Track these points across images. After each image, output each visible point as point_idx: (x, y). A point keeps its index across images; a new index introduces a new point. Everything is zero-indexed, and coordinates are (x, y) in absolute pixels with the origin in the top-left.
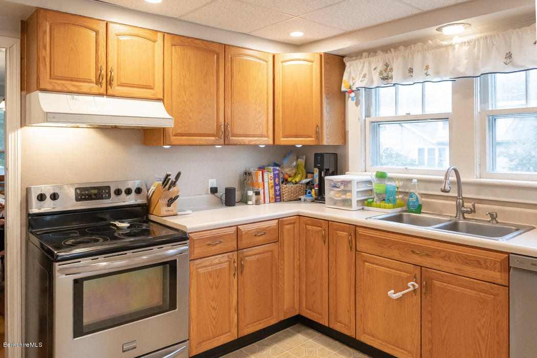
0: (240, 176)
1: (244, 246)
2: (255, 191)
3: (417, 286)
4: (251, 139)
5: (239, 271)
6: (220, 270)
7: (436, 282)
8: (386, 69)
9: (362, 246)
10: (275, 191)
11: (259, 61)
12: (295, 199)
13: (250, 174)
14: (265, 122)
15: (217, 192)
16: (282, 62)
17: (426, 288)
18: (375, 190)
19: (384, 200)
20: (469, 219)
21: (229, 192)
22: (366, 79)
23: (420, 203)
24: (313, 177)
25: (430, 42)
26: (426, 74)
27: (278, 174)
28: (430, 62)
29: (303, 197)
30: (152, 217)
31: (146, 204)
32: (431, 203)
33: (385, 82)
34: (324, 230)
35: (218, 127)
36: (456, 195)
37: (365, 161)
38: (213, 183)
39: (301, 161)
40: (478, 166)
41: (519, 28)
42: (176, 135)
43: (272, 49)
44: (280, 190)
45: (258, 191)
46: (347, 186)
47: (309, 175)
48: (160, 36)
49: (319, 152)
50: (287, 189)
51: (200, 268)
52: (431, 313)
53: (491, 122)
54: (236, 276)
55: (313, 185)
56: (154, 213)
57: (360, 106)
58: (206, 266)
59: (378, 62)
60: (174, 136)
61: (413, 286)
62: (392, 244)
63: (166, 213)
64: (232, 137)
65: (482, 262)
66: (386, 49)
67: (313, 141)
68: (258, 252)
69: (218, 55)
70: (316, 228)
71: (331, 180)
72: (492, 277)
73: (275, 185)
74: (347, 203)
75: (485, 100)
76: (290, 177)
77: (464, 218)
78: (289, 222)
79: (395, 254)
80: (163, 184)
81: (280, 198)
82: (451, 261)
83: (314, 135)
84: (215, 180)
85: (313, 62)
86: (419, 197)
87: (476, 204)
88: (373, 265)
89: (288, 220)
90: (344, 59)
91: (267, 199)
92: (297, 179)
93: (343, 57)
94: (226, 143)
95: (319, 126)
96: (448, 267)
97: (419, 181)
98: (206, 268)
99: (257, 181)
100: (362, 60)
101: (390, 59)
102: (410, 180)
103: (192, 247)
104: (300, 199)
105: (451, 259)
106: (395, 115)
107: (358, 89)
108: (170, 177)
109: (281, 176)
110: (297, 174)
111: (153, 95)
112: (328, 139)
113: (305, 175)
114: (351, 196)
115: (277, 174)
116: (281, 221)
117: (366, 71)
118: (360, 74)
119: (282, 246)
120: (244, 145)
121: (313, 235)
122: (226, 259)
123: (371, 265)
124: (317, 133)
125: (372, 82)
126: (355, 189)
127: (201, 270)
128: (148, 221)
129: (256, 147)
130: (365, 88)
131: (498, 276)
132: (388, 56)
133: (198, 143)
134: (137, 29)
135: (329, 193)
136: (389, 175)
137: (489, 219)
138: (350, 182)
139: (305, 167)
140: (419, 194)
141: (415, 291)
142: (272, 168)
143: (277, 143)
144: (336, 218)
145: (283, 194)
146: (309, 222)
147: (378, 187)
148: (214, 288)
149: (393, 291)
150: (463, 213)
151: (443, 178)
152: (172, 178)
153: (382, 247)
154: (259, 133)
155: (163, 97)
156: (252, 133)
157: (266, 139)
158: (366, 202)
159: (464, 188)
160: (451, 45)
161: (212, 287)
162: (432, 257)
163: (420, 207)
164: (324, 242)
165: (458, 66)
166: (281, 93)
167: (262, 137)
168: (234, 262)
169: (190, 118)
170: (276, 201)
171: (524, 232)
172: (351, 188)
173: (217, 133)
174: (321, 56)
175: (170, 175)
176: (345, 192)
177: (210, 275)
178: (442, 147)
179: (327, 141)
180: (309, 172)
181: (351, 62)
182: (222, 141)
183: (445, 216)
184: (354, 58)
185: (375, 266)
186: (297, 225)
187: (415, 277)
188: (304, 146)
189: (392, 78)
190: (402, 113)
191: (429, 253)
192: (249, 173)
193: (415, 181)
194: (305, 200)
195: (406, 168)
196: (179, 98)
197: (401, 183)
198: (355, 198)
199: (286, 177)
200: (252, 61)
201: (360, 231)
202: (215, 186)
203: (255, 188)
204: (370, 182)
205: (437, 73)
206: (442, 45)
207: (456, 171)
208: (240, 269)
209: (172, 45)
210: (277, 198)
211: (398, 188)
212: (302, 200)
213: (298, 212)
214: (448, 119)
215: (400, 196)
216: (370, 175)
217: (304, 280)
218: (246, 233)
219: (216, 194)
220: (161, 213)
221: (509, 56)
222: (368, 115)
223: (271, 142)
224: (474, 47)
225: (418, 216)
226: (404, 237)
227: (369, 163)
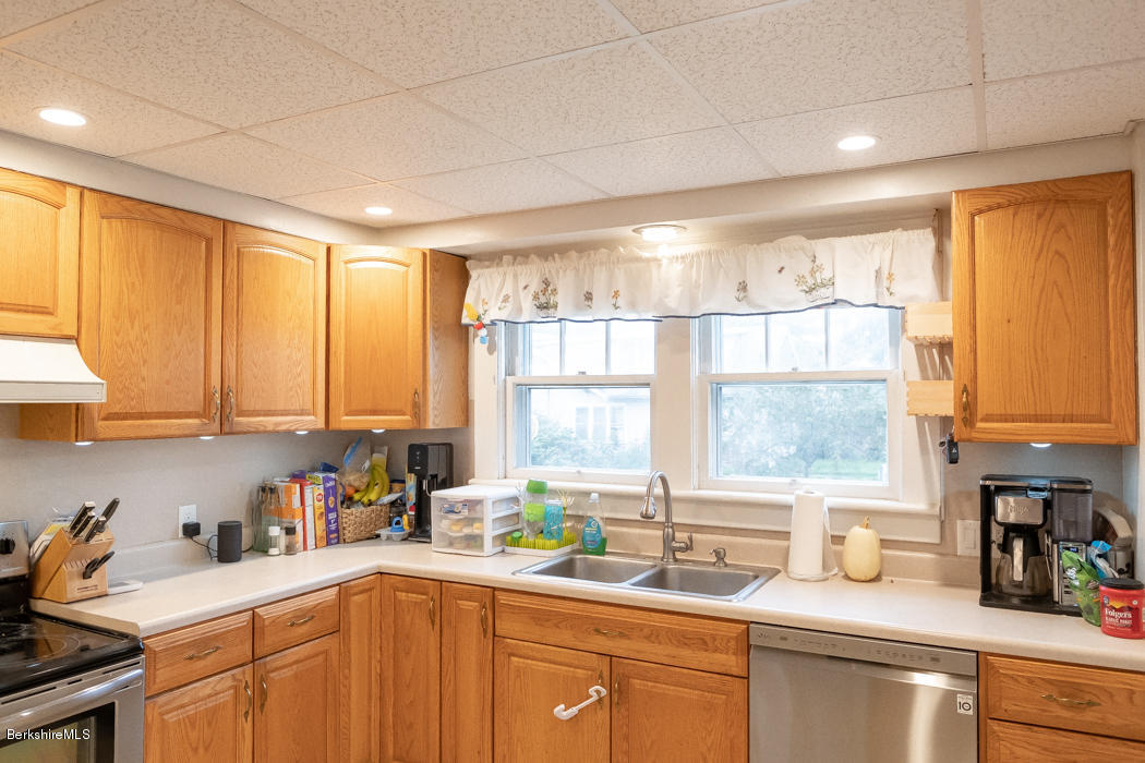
0: (251, 495)
1: (266, 650)
2: (285, 525)
3: (604, 692)
4: (280, 419)
5: (258, 704)
6: (215, 709)
7: (636, 681)
8: (546, 289)
9: (503, 627)
10: (328, 522)
11: (295, 256)
12: (368, 535)
13: (273, 490)
14: (309, 384)
15: (198, 533)
16: (346, 263)
17: (619, 692)
18: (525, 516)
19: (542, 532)
20: (683, 561)
21: (228, 533)
22: (509, 306)
23: (604, 535)
24: (403, 490)
25: (622, 250)
26: (615, 305)
27: (334, 488)
28: (621, 285)
29: (384, 532)
30: (40, 606)
31: (24, 576)
32: (622, 534)
33: (542, 313)
34: (432, 599)
35: (208, 398)
36: (663, 519)
37: (505, 458)
38: (188, 514)
39: (380, 458)
40: (696, 471)
41: (758, 244)
42: (108, 418)
43: (325, 235)
44: (336, 521)
45: (292, 526)
46: (475, 510)
47: (397, 486)
48: (72, 195)
49: (417, 441)
50: (352, 517)
51: (168, 713)
52: (626, 738)
53: (715, 392)
54: (250, 718)
55: (405, 505)
56: (46, 596)
57: (496, 353)
58: (182, 706)
59: (530, 275)
60: (105, 419)
61: (598, 692)
62: (559, 620)
63: (78, 595)
64: (238, 416)
65: (707, 639)
66: (546, 252)
67: (408, 421)
68: (295, 658)
69: (209, 242)
70: (414, 595)
71: (444, 499)
72: (724, 665)
73: (328, 510)
74: (474, 541)
75: (706, 356)
76: (357, 491)
77: (676, 560)
78: (361, 588)
79: (566, 636)
80: (73, 527)
81: (338, 538)
82: (660, 643)
83: (409, 409)
84: (194, 506)
85: (408, 266)
86: (601, 523)
87: (694, 535)
88: (526, 661)
89: (358, 585)
90: (467, 263)
91: (311, 542)
92: (373, 496)
93: (465, 258)
94: (226, 429)
95: (420, 391)
96: (656, 654)
97: (602, 495)
98: (182, 710)
99: (290, 503)
100: (501, 269)
101: (554, 274)
102: (587, 494)
103: (150, 669)
104: (378, 536)
105: (660, 638)
106: (558, 374)
107: (493, 323)
108: (92, 513)
109: (340, 491)
110: (371, 485)
111: (54, 329)
112: (436, 418)
113: (386, 488)
114: (482, 528)
115: (331, 487)
116: (344, 588)
117: (508, 289)
118: (498, 295)
119: (346, 641)
120: (265, 432)
121: (409, 611)
122: (229, 683)
123: (522, 660)
124: (415, 405)
125: (520, 310)
126: (490, 514)
127: (170, 715)
128: (31, 616)
129: (290, 434)
130: (506, 322)
131: (732, 662)
132: (550, 267)
133: (160, 432)
134: (12, 175)
135: (439, 524)
136: (551, 484)
137: (714, 560)
138: (479, 502)
139: (388, 470)
140: (602, 518)
141: (600, 700)
142: (321, 475)
143: (334, 425)
144: (456, 576)
145: (344, 529)
146: (400, 585)
147: (531, 510)
148: (201, 751)
149: (562, 706)
150: (674, 550)
151: (644, 489)
152: (97, 514)
153: (541, 625)
154: (296, 406)
155: (79, 332)
156: (281, 407)
157: (313, 417)
158: (509, 538)
159: (675, 507)
160: (656, 260)
161: (195, 750)
162: (629, 639)
163: (604, 541)
164: (433, 623)
165: (666, 297)
166: (343, 325)
167: (301, 414)
168: (246, 687)
169: (143, 379)
170: (329, 543)
171: (767, 581)
172: (482, 512)
173: (205, 410)
174: (424, 255)
175: (91, 508)
176: (470, 521)
177: (193, 725)
178: (616, 405)
179: (434, 423)
180: (396, 480)
181: (479, 271)
182: (216, 426)
183: (645, 557)
184: (487, 263)
185: (530, 661)
186: (375, 593)
187: (601, 677)
188: (387, 431)
189: (555, 307)
190: (571, 371)
191: (624, 631)
192: (271, 489)
193: (595, 496)
194: (389, 538)
195: (579, 472)
196: (118, 334)
197: (570, 500)
198: (489, 531)
199: (350, 491)
200: (285, 257)
201: (502, 598)
202: (195, 521)
203: (284, 520)
204: (515, 500)
205: (633, 306)
206: (641, 258)
207: (663, 480)
208: (258, 699)
209: (103, 218)
210: (332, 536)
211: (564, 509)
212: (383, 537)
213: (379, 567)
214: (648, 384)
215: (569, 524)
216: (516, 486)
217: (390, 701)
218: (274, 622)
219: (196, 538)
220: (65, 596)
221: (743, 287)
222: (510, 372)
223: (321, 424)
224: (692, 266)
225: (603, 561)
226: (581, 605)
227: (512, 461)
